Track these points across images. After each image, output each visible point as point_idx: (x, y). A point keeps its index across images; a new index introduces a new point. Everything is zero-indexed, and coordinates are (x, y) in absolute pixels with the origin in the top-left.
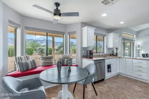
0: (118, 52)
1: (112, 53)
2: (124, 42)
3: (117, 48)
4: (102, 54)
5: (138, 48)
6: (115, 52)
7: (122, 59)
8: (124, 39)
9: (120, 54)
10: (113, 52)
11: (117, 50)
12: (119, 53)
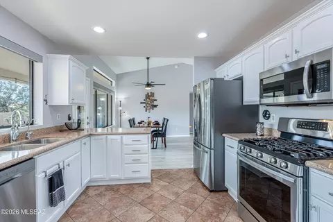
0: (81, 118)
1: (67, 121)
2: (96, 92)
3: (79, 108)
4: (23, 129)
5: (120, 108)
6: (75, 117)
7: (97, 137)
8: (96, 85)
9: (88, 123)
10: (69, 119)
11: (79, 112)
12: (86, 121)
